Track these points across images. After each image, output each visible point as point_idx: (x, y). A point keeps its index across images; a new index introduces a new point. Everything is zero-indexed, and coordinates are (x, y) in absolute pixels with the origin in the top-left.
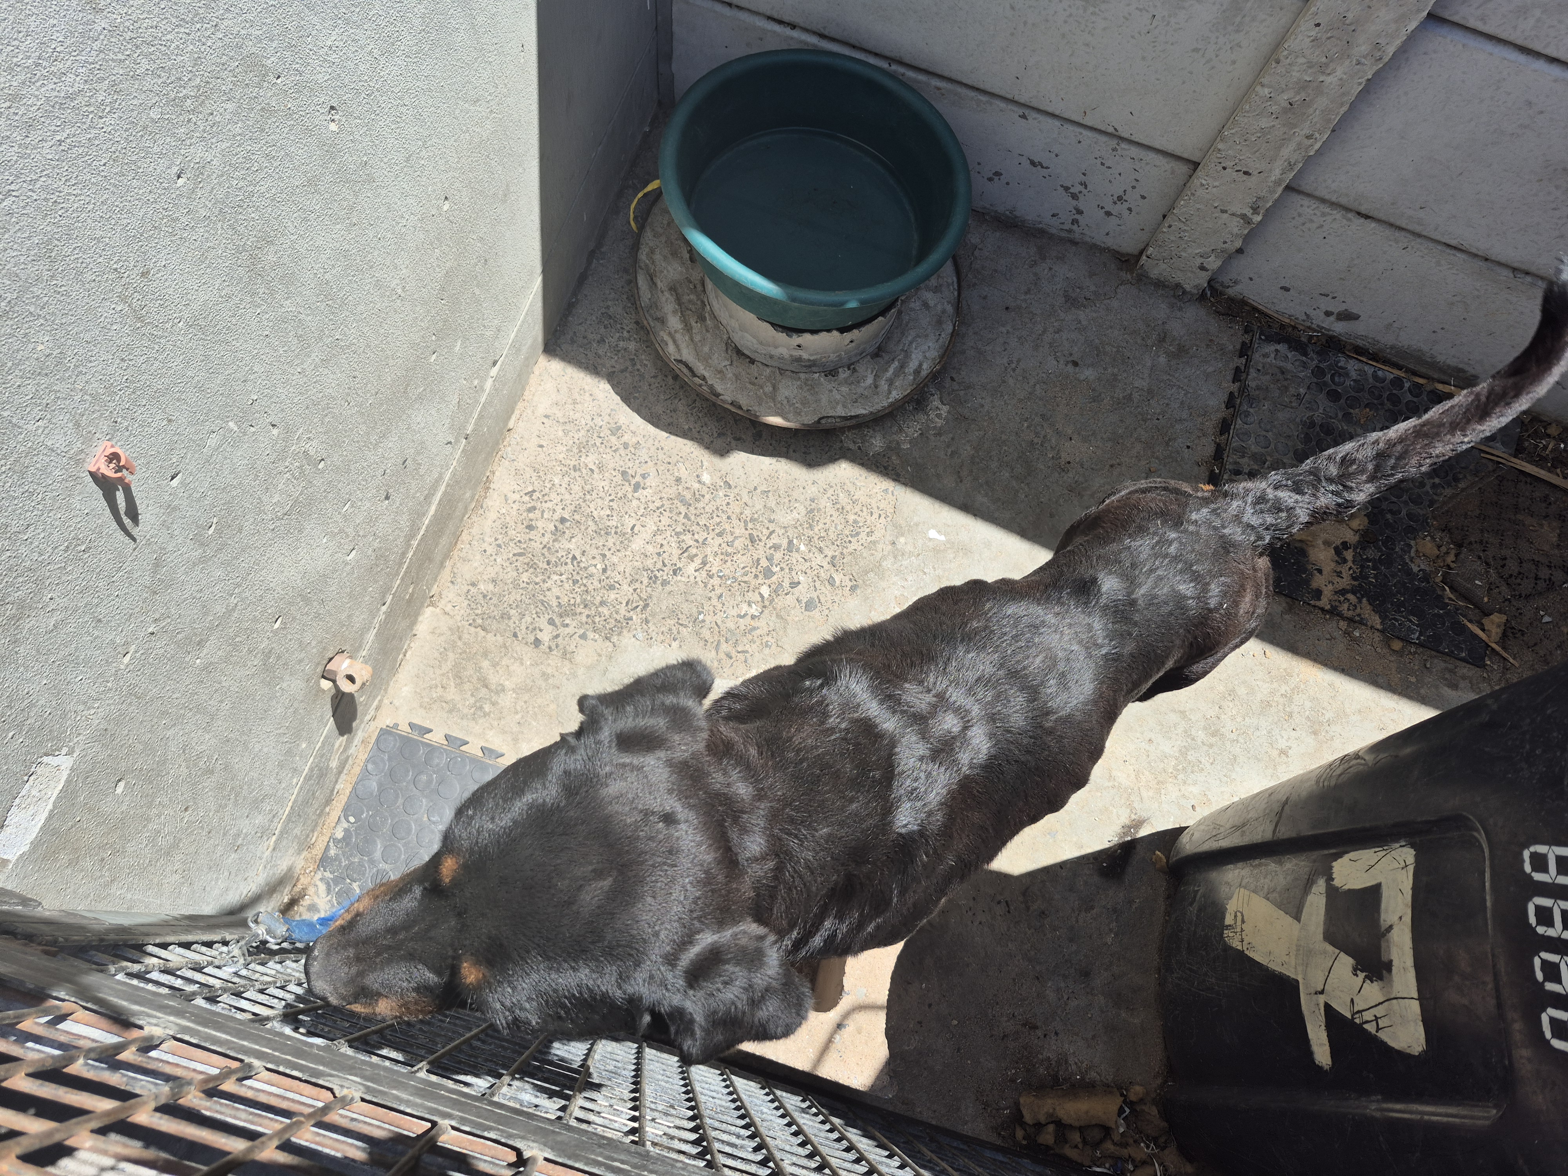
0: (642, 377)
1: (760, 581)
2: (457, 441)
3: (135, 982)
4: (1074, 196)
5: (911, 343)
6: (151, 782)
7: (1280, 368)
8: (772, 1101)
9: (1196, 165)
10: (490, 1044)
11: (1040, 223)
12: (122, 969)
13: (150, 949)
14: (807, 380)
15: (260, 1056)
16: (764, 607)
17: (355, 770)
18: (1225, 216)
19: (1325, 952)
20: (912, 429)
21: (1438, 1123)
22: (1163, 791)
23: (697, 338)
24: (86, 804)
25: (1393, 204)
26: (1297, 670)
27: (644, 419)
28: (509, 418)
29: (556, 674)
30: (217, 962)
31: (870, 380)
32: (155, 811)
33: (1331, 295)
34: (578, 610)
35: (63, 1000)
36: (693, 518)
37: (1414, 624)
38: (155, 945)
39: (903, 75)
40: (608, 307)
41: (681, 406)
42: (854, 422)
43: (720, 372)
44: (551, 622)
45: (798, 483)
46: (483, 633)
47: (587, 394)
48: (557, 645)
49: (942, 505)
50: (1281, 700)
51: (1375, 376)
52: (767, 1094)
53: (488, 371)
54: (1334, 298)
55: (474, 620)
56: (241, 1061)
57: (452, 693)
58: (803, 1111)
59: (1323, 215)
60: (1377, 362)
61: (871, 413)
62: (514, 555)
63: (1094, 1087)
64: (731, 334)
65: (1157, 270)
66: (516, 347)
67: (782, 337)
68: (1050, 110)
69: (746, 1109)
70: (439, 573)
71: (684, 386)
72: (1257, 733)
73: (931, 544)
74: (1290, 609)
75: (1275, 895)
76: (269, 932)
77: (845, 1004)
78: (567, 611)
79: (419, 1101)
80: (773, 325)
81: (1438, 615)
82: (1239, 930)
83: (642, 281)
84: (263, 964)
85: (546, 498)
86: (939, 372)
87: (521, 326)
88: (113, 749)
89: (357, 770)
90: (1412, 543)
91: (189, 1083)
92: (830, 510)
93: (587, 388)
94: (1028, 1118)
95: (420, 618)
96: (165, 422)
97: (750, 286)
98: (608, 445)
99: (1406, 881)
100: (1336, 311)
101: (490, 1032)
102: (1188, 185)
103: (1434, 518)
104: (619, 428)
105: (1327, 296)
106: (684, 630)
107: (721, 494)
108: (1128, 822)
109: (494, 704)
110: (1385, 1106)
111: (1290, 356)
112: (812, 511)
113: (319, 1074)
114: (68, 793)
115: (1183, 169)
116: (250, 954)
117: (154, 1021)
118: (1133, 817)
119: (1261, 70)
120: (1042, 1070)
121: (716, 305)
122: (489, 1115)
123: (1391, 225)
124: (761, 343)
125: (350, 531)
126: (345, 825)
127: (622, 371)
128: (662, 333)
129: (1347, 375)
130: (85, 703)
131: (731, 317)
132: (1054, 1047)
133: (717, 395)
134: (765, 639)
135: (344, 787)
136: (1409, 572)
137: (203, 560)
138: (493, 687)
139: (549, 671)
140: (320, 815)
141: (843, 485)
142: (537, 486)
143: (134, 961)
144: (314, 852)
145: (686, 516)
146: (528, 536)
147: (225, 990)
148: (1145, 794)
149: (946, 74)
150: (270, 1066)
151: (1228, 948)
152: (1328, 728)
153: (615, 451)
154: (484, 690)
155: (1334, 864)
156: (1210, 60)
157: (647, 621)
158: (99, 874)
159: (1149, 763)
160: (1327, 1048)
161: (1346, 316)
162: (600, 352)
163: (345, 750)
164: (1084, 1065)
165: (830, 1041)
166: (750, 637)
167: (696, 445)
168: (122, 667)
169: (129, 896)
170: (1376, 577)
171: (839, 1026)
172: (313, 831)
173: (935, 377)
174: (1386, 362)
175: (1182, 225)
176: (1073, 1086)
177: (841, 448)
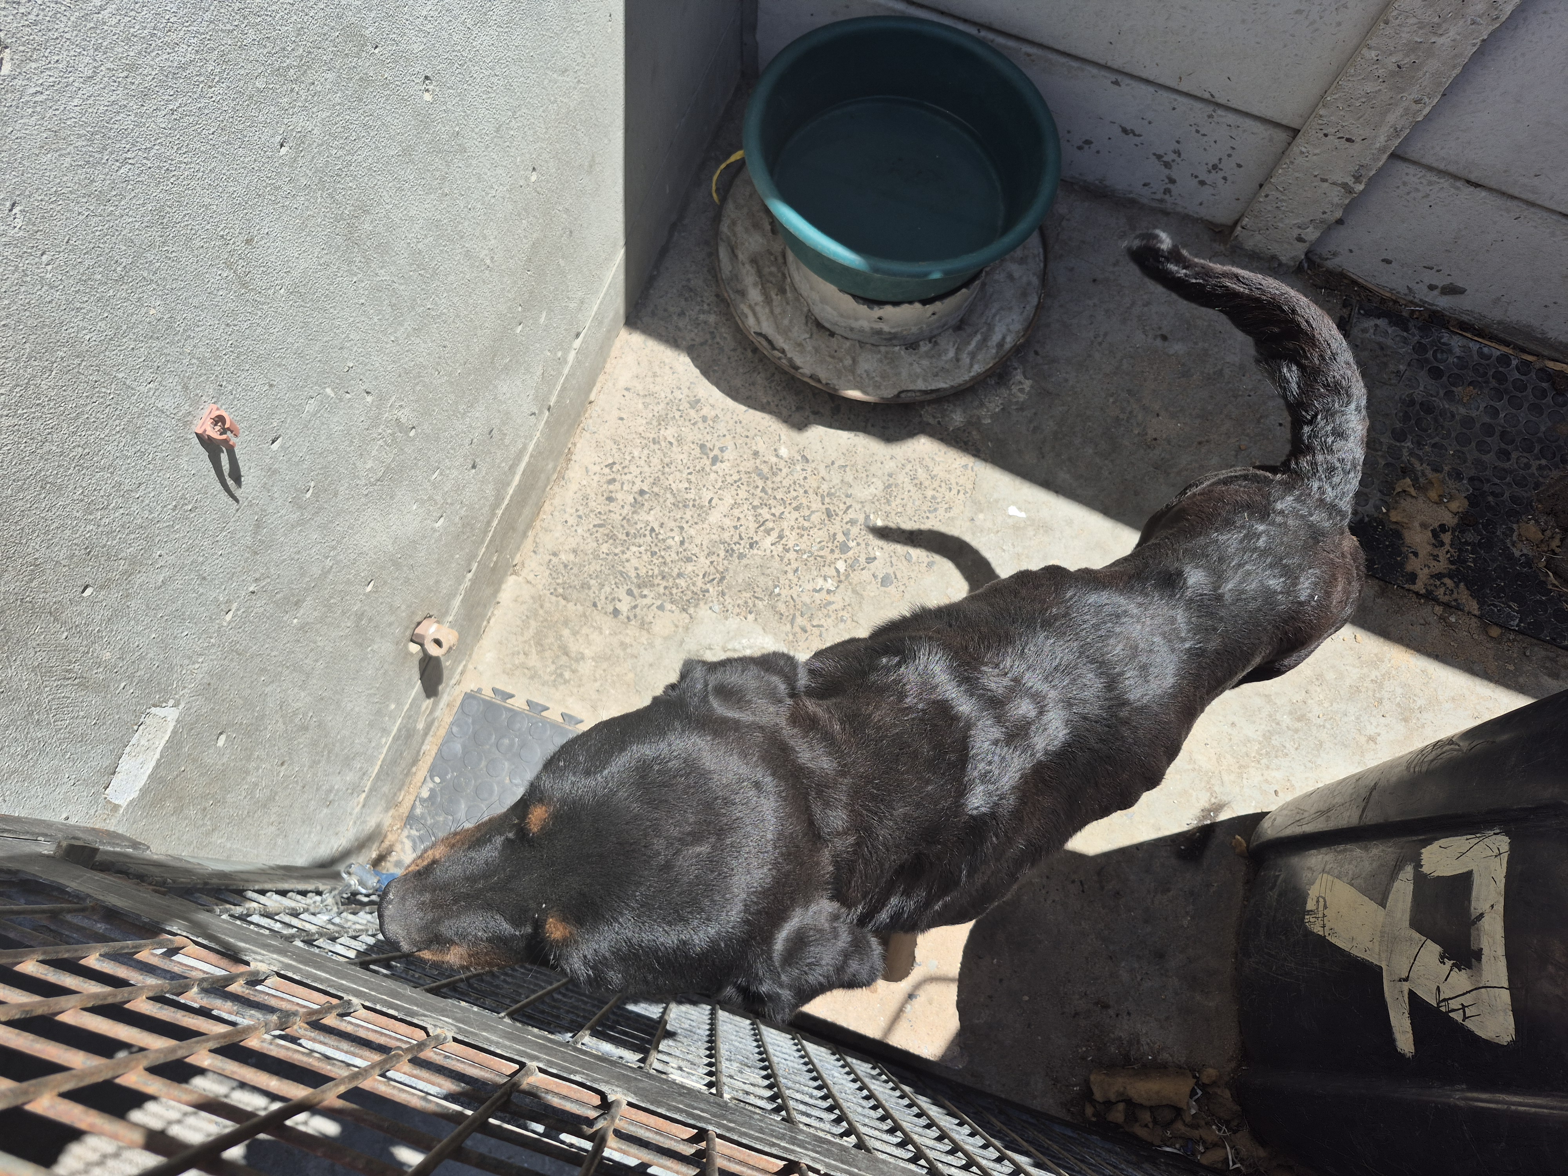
0: (721, 349)
1: (836, 556)
2: (541, 412)
3: (238, 922)
4: (1167, 165)
5: (994, 316)
6: (250, 737)
7: (1379, 344)
8: (843, 1067)
9: (1295, 132)
10: (571, 998)
11: (1131, 192)
12: (227, 911)
13: (250, 894)
14: (887, 353)
15: (358, 994)
16: (840, 582)
17: (440, 732)
18: (1325, 185)
19: (1411, 939)
20: (993, 404)
21: (1524, 1112)
22: (1245, 776)
23: (777, 311)
24: (190, 755)
25: (1505, 171)
26: (1388, 656)
27: (723, 391)
28: (590, 390)
29: (634, 643)
30: (312, 910)
31: (951, 354)
32: (253, 764)
33: (1436, 268)
34: (656, 582)
35: (175, 934)
36: (770, 491)
37: (1514, 610)
38: (254, 891)
39: (992, 41)
40: (689, 280)
41: (760, 379)
42: (934, 396)
43: (800, 345)
44: (630, 593)
45: (876, 458)
46: (563, 602)
47: (667, 367)
48: (635, 616)
49: (1023, 481)
50: (1371, 686)
51: (1481, 354)
52: (838, 1060)
53: (571, 343)
54: (1438, 271)
55: (555, 589)
56: (340, 998)
57: (534, 660)
58: (873, 1077)
59: (1430, 183)
60: (1483, 338)
61: (952, 387)
62: (595, 526)
63: (1165, 1068)
64: (812, 307)
65: (1252, 241)
66: (598, 319)
67: (863, 309)
68: (1144, 75)
69: (818, 1072)
70: (521, 542)
71: (763, 359)
72: (1345, 719)
73: (1010, 521)
74: (1382, 593)
75: (1359, 881)
76: (361, 883)
77: (916, 975)
78: (645, 583)
79: (507, 1043)
80: (854, 296)
81: (1540, 602)
82: (1321, 915)
83: (723, 253)
84: (355, 913)
85: (626, 470)
86: (1022, 346)
87: (604, 298)
88: (215, 703)
89: (442, 732)
90: (1515, 526)
91: (295, 1014)
92: (908, 486)
93: (667, 361)
94: (1098, 1095)
95: (504, 586)
96: (267, 387)
97: (831, 257)
98: (687, 418)
99: (1500, 869)
100: (1440, 285)
101: (570, 987)
102: (1287, 153)
103: (1539, 501)
104: (698, 401)
105: (1432, 268)
106: (760, 604)
107: (798, 467)
108: (1207, 806)
109: (574, 671)
110: (1469, 1095)
111: (1390, 331)
112: (890, 486)
113: (413, 1014)
114: (174, 744)
115: (1281, 136)
116: (343, 904)
117: (259, 957)
118: (1213, 800)
119: (1370, 30)
120: (1113, 1049)
121: (797, 278)
122: (574, 1060)
123: (1503, 194)
124: (842, 316)
125: (438, 498)
126: (431, 785)
127: (702, 344)
128: (742, 306)
129: (1450, 351)
130: (190, 658)
131: (812, 288)
132: (1126, 1027)
133: (797, 368)
134: (841, 613)
135: (430, 748)
136: (1510, 557)
137: (302, 522)
138: (573, 655)
139: (628, 640)
140: (407, 775)
141: (921, 460)
142: (617, 459)
143: (235, 905)
144: (401, 810)
145: (763, 490)
146: (607, 508)
147: (321, 935)
148: (1226, 778)
149: (1038, 39)
150: (367, 1004)
151: (1309, 934)
152: (1419, 715)
153: (694, 424)
154: (565, 658)
155: (1423, 850)
156: (1313, 23)
157: (723, 594)
158: (201, 823)
159: (1231, 746)
160: (1410, 1036)
161: (1452, 290)
162: (681, 325)
163: (432, 712)
164: (1156, 1046)
165: (900, 1011)
166: (826, 612)
167: (774, 419)
168: (225, 624)
169: (229, 845)
170: (1475, 561)
171: (911, 996)
172: (400, 790)
173: (1017, 350)
174: (1492, 338)
175: (1279, 195)
176: (1144, 1066)
177: (920, 423)
